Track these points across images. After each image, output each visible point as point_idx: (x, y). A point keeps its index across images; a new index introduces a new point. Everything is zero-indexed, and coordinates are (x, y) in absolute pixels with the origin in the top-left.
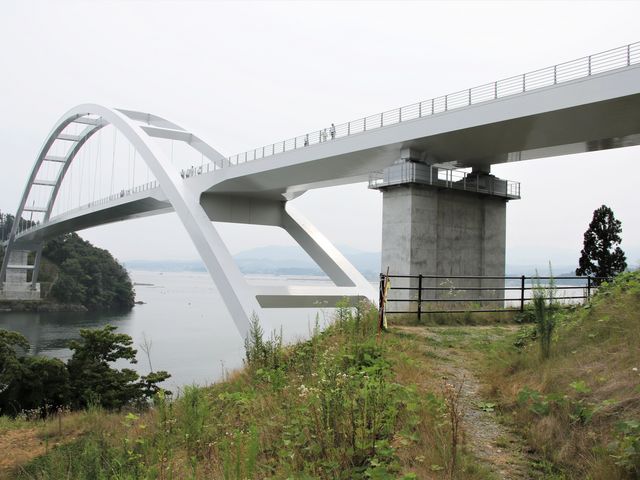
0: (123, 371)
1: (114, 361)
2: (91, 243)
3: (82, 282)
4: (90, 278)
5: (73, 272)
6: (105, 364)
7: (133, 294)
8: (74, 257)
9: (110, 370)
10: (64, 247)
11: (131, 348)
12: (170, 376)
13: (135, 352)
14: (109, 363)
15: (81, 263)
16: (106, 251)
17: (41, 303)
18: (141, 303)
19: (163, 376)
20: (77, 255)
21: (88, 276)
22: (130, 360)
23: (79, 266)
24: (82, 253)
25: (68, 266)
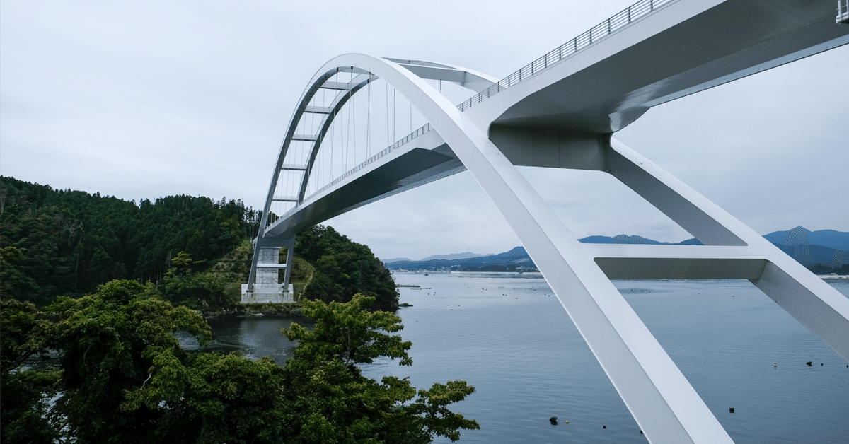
0: (386, 380)
1: (370, 362)
2: (348, 237)
3: (340, 281)
4: (349, 277)
5: (328, 270)
6: (352, 368)
7: (396, 295)
8: (329, 254)
9: (361, 380)
10: (319, 243)
11: (399, 339)
12: (472, 390)
13: (408, 346)
14: (359, 366)
15: (337, 260)
16: (365, 247)
17: (294, 306)
18: (406, 305)
19: (461, 391)
20: (333, 251)
21: (347, 275)
22: (398, 360)
23: (336, 263)
24: (339, 249)
25: (323, 263)
